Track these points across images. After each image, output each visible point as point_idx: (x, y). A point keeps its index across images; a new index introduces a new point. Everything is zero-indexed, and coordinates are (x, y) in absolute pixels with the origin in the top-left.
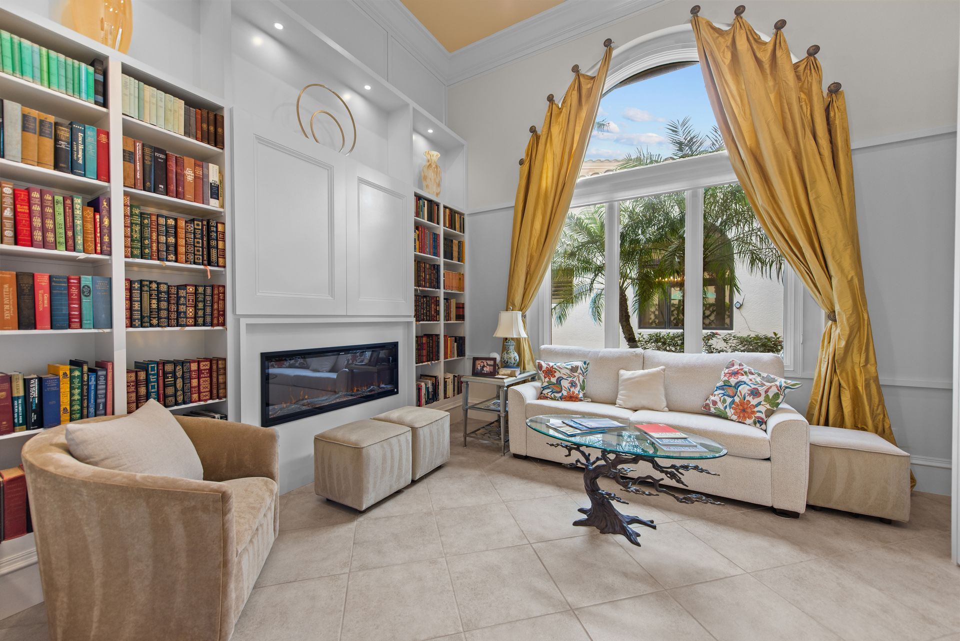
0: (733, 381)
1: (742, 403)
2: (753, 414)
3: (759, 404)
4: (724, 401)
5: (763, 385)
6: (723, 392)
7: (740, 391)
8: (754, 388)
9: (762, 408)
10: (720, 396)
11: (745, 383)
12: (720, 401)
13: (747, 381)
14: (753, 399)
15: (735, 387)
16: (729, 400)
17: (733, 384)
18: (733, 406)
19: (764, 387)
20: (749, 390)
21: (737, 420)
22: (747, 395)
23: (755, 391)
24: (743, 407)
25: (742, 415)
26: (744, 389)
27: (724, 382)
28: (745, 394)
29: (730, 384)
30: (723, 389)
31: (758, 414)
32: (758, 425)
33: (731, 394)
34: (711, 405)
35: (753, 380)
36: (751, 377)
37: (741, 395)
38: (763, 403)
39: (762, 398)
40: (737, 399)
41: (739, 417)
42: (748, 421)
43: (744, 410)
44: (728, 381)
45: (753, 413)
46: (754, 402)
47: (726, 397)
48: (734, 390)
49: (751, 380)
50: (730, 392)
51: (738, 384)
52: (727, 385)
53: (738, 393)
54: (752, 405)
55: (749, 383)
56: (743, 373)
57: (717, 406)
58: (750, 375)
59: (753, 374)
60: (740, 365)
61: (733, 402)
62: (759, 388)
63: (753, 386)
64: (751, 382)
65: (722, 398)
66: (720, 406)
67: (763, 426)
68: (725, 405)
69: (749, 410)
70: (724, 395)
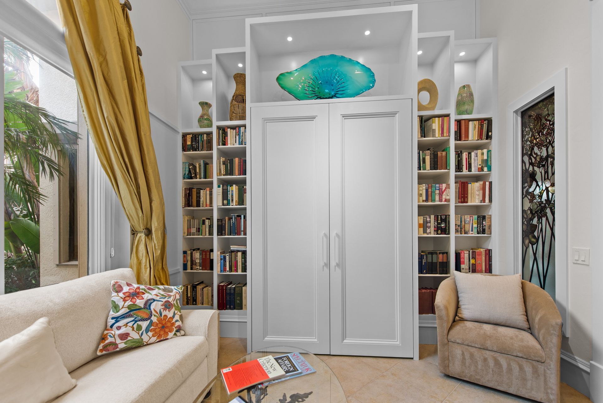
0: (140, 303)
1: (160, 321)
2: (172, 326)
3: (174, 314)
4: (139, 328)
5: (170, 296)
6: (132, 319)
7: (154, 310)
8: (166, 302)
9: (177, 317)
10: (131, 324)
11: (154, 300)
12: (133, 330)
13: (155, 297)
14: (169, 311)
15: (144, 308)
16: (145, 324)
17: (142, 306)
18: (152, 327)
19: (172, 297)
20: (162, 305)
21: (158, 340)
22: (162, 310)
23: (168, 304)
24: (162, 324)
25: (162, 333)
26: (156, 306)
27: (129, 307)
28: (160, 311)
29: (138, 308)
30: (131, 316)
31: (177, 324)
32: (178, 334)
33: (145, 316)
34: (118, 341)
35: (159, 295)
36: (154, 292)
37: (157, 313)
38: (176, 312)
39: (174, 308)
40: (154, 319)
41: (160, 336)
42: (171, 335)
43: (163, 327)
44: (134, 304)
45: (173, 324)
46: (170, 314)
47: (139, 323)
48: (148, 311)
49: (157, 296)
50: (142, 315)
51: (148, 304)
52: (133, 310)
53: (153, 312)
54: (170, 318)
55: (158, 298)
56: (143, 291)
57: (129, 338)
58: (150, 292)
59: (153, 289)
60: (128, 285)
61: (151, 323)
62: (169, 300)
63: (164, 300)
64: (158, 297)
65: (135, 326)
66: (135, 335)
67: (182, 333)
68: (141, 332)
69: (169, 324)
70: (136, 321)
